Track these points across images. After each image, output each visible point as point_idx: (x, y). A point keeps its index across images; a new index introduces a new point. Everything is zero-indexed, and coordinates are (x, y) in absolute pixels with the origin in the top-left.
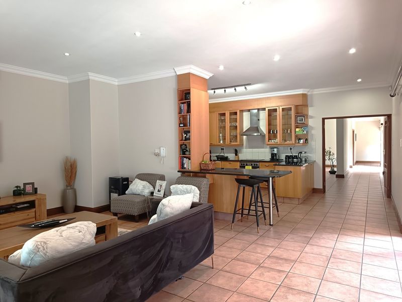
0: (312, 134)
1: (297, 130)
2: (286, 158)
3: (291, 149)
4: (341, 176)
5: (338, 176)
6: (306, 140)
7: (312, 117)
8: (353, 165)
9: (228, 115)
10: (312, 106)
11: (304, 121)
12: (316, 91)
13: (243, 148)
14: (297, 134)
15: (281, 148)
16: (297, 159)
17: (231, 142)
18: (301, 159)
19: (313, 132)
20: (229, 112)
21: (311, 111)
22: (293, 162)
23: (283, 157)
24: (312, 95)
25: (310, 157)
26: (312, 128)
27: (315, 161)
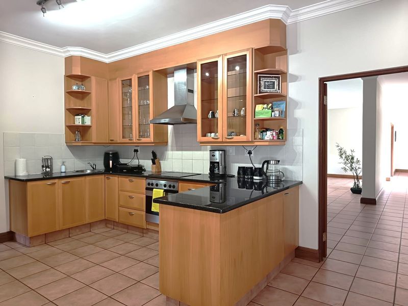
0: (296, 120)
1: (259, 108)
2: (239, 173)
3: (250, 153)
4: (370, 202)
5: (365, 201)
6: (281, 132)
7: (295, 78)
8: (392, 176)
9: (135, 83)
10: (296, 51)
11: (276, 87)
12: (306, 13)
13: (167, 150)
14: (258, 117)
15: (231, 152)
16: (260, 176)
17: (140, 136)
18: (268, 178)
19: (298, 113)
20: (137, 76)
21: (294, 64)
22: (253, 183)
23: (234, 170)
24: (296, 24)
25: (291, 172)
26: (296, 104)
27: (301, 183)
